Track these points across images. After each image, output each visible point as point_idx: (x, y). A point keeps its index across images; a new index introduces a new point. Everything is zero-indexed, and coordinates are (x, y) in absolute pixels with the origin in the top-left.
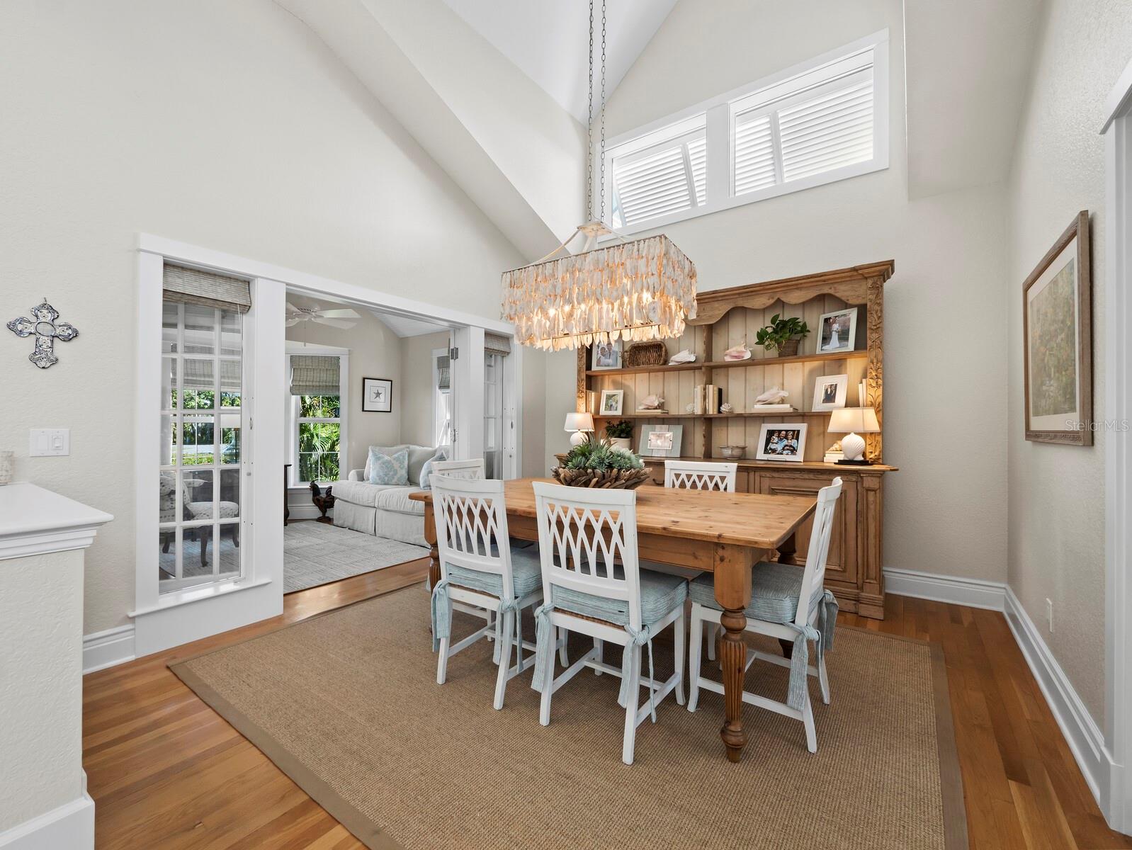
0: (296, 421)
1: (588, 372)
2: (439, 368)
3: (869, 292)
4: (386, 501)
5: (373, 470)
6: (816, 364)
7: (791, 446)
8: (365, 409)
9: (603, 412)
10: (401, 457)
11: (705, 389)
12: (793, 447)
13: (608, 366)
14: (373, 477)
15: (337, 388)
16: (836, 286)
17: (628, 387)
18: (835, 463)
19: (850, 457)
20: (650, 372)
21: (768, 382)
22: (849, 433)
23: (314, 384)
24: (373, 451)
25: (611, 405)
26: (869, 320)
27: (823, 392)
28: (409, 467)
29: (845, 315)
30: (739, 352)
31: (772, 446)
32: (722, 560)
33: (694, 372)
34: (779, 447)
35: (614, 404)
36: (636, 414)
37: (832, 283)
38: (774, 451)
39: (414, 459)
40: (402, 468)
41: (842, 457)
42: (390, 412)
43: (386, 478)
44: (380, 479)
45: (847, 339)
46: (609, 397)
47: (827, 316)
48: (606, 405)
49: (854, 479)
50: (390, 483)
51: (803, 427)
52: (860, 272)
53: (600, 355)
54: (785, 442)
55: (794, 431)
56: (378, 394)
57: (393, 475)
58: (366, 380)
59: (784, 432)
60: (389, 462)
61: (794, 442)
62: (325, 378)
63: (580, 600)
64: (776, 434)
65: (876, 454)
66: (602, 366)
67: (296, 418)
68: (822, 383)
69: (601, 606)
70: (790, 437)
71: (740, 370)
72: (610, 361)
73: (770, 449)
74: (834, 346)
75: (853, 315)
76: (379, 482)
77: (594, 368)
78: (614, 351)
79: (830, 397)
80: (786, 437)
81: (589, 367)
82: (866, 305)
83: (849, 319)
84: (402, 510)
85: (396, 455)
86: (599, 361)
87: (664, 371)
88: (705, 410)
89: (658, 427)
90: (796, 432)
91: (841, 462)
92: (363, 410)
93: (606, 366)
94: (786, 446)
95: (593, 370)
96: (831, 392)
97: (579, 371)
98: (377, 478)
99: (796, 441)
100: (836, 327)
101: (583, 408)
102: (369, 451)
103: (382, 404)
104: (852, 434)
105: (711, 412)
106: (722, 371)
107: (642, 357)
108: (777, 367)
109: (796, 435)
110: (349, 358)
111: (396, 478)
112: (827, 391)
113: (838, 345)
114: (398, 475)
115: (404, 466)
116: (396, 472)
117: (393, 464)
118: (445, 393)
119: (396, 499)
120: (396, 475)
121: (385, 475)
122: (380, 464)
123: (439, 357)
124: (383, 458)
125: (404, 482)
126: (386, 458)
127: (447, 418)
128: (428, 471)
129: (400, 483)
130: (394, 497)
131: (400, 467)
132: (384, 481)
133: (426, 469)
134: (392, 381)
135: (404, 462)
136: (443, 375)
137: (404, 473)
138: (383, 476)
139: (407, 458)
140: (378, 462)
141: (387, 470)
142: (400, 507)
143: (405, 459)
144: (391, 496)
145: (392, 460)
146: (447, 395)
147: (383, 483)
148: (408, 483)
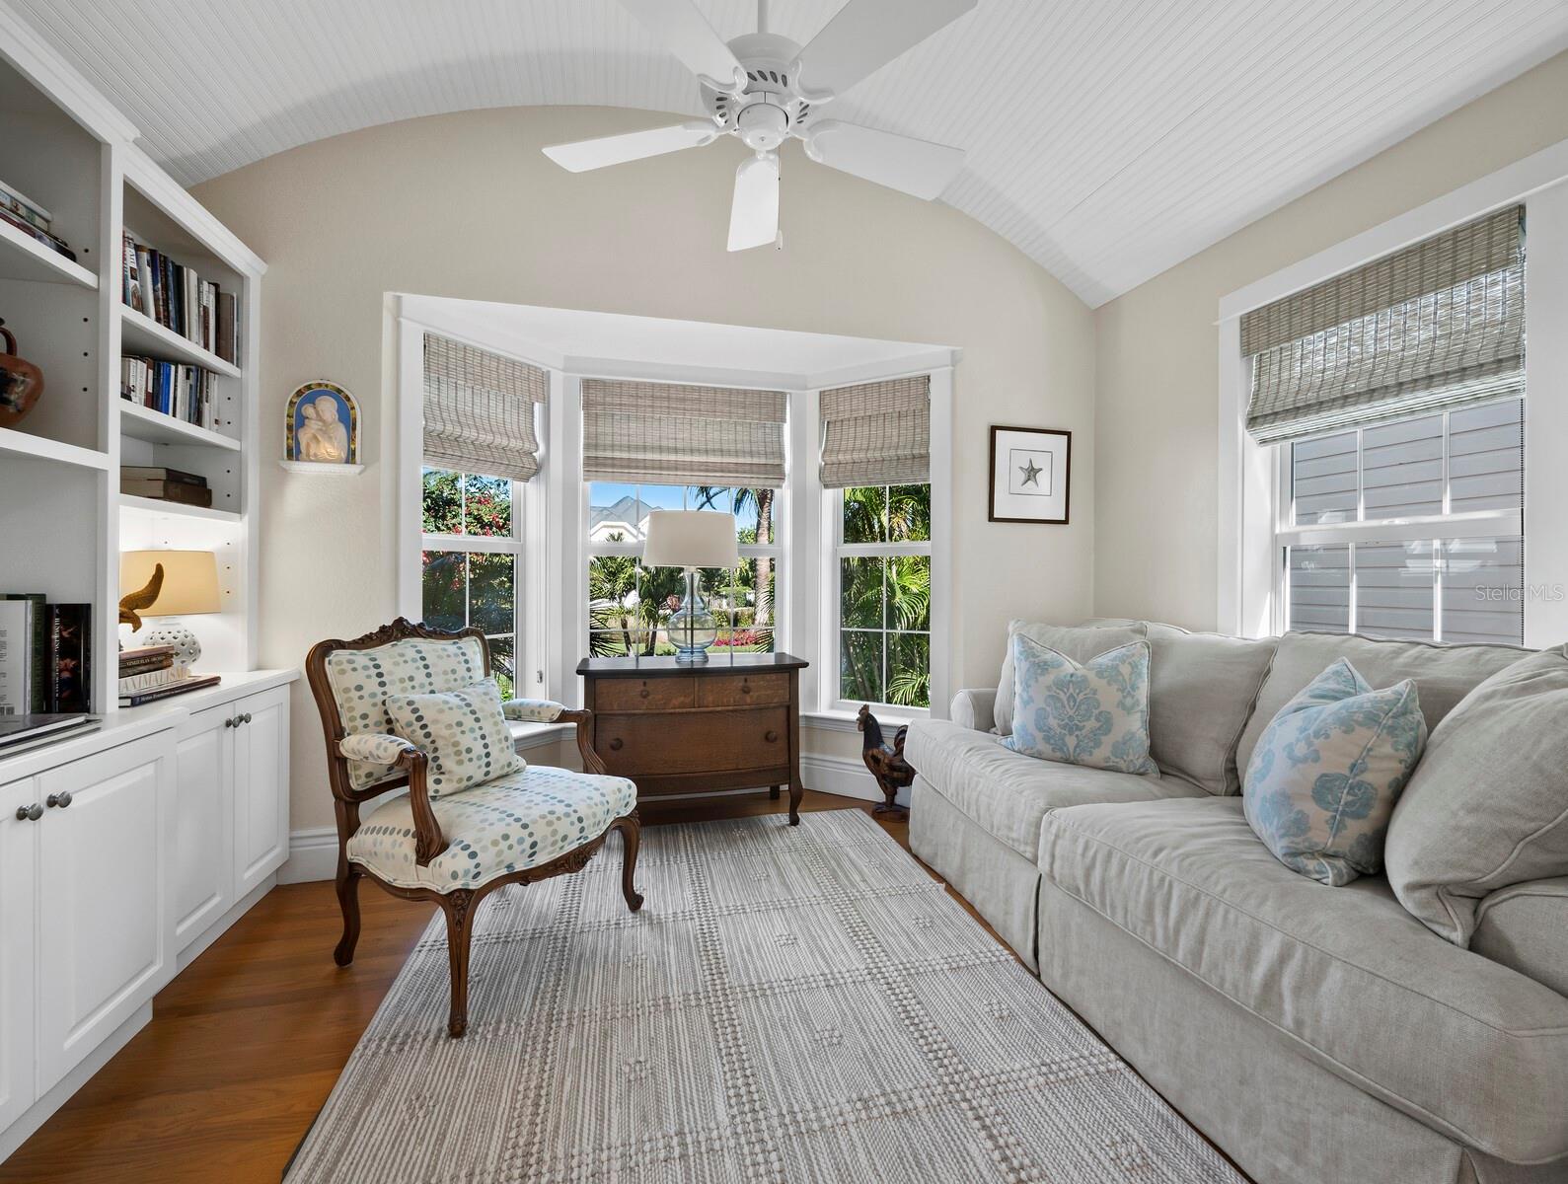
0: (835, 552)
2: (1247, 351)
5: (1026, 703)
8: (996, 515)
10: (1125, 670)
14: (1024, 727)
15: (924, 459)
23: (870, 455)
24: (1022, 638)
28: (1154, 703)
39: (1168, 676)
40: (1129, 710)
42: (1066, 522)
43: (1071, 742)
44: (1047, 739)
50: (1086, 757)
56: (1032, 473)
57: (1094, 732)
58: (998, 433)
60: (1081, 683)
62: (895, 439)
67: (835, 544)
76: (1046, 749)
84: (1182, 956)
85: (1104, 660)
92: (991, 518)
98: (1039, 736)
102: (1007, 635)
103: (1044, 499)
110: (953, 373)
111: (1108, 741)
114: (1117, 735)
115: (1137, 703)
116: (1106, 724)
117: (1095, 692)
118: (1274, 440)
119: (1143, 891)
120: (1108, 731)
121: (1064, 727)
122: (1049, 688)
123: (1249, 315)
124: (1060, 665)
125: (1138, 763)
126: (1070, 666)
127: (1277, 531)
128: (1314, 772)
129: (1123, 765)
130: (1127, 868)
131: (1121, 705)
132: (1061, 750)
133: (1296, 761)
134: (1068, 434)
135: (1134, 688)
136: (1264, 378)
137: (1136, 726)
138: (1058, 730)
139: (1145, 670)
140: (1041, 679)
141: (1071, 713)
142: (1166, 938)
143: (1140, 675)
144: (1109, 855)
145: (1091, 675)
146: (1278, 446)
147: (1058, 754)
148: (1152, 765)
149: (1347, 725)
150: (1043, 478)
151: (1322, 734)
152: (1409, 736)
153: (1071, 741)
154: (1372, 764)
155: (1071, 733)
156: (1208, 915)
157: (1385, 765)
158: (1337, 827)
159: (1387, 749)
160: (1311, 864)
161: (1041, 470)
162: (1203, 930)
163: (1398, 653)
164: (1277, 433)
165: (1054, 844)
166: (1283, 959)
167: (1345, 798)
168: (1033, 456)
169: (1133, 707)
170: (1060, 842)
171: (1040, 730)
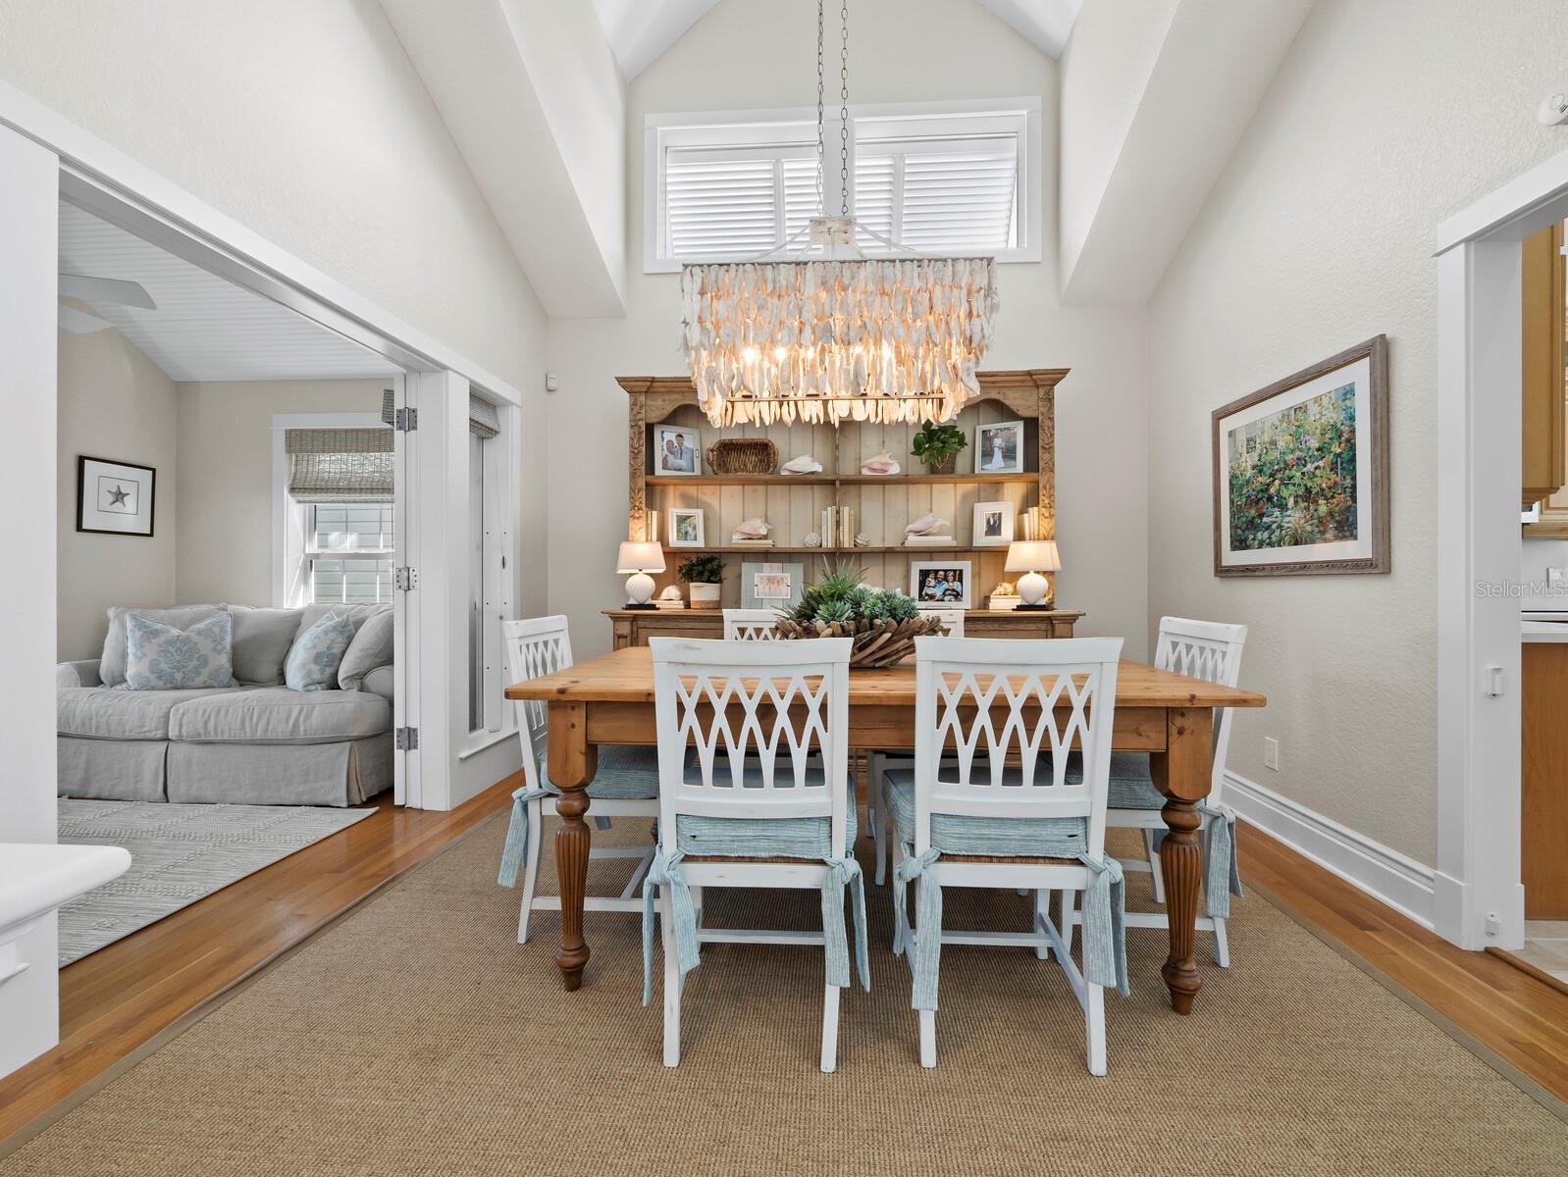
1: (649, 477)
2: (289, 451)
3: (1041, 403)
4: (206, 723)
6: (970, 487)
7: (953, 590)
8: (85, 526)
9: (674, 541)
10: (216, 630)
11: (838, 512)
12: (957, 592)
13: (680, 470)
16: (1005, 390)
17: (710, 505)
18: (1013, 610)
19: (1031, 601)
20: (744, 483)
21: (912, 507)
22: (1028, 572)
24: (134, 617)
25: (686, 533)
26: (1041, 437)
27: (985, 522)
28: (235, 648)
29: (1008, 429)
30: (882, 464)
31: (927, 591)
32: (1181, 732)
33: (813, 489)
34: (938, 592)
35: (690, 530)
36: (733, 546)
37: (1000, 387)
38: (932, 597)
39: (243, 632)
40: (219, 652)
41: (1018, 602)
42: (151, 535)
44: (159, 678)
45: (1014, 458)
46: (682, 520)
47: (986, 427)
48: (678, 531)
49: (1043, 628)
50: (189, 683)
51: (966, 566)
52: (1034, 377)
53: (666, 452)
54: (945, 585)
55: (955, 571)
56: (119, 496)
57: (196, 668)
58: (86, 462)
59: (942, 573)
60: (185, 641)
61: (956, 585)
63: (994, 832)
64: (932, 575)
65: (1050, 597)
66: (670, 469)
68: (983, 511)
69: (1037, 833)
70: (950, 578)
71: (878, 488)
72: (683, 463)
73: (927, 595)
74: (997, 464)
75: (1019, 429)
76: (159, 684)
77: (659, 471)
78: (686, 448)
79: (994, 528)
80: (946, 579)
81: (650, 469)
82: (1038, 419)
83: (1015, 434)
84: (259, 735)
85: (201, 625)
86: (665, 461)
87: (766, 483)
88: (837, 540)
89: (766, 565)
90: (957, 572)
91: (1020, 608)
92: (79, 528)
93: (676, 470)
94: (947, 590)
95: (656, 474)
96: (995, 522)
97: (633, 475)
98: (152, 676)
99: (959, 583)
100: (998, 442)
101: (641, 535)
103: (131, 515)
104: (1032, 574)
105: (846, 545)
106: (853, 489)
107: (733, 460)
108: (923, 488)
109: (959, 575)
111: (205, 671)
112: (988, 521)
113: (1003, 465)
115: (224, 648)
116: (204, 661)
117: (196, 644)
118: (305, 502)
119: (240, 716)
120: (206, 665)
121: (173, 668)
122: (160, 646)
123: (291, 431)
124: (168, 631)
125: (226, 681)
126: (175, 632)
127: (307, 552)
128: (314, 652)
129: (215, 684)
130: (230, 713)
131: (214, 649)
132: (171, 682)
133: (307, 650)
134: (154, 470)
135: (222, 639)
136: (299, 467)
137: (224, 661)
138: (169, 671)
139: (229, 629)
140: (153, 641)
141: (178, 658)
142: (252, 730)
143: (225, 632)
144: (219, 710)
145: (193, 635)
146: (307, 505)
147: (169, 686)
148: (234, 681)
149: (326, 633)
150: (130, 501)
151: (318, 637)
152: (348, 634)
153: (179, 676)
154: (334, 645)
155: (178, 670)
156: (270, 713)
157: (339, 645)
158: (322, 671)
159: (340, 640)
160: (312, 687)
161: (128, 494)
162: (269, 719)
163: (353, 609)
164: (307, 499)
165: (181, 719)
166: (300, 713)
167: (325, 659)
168: (120, 483)
169: (221, 650)
170: (185, 717)
171: (153, 673)
